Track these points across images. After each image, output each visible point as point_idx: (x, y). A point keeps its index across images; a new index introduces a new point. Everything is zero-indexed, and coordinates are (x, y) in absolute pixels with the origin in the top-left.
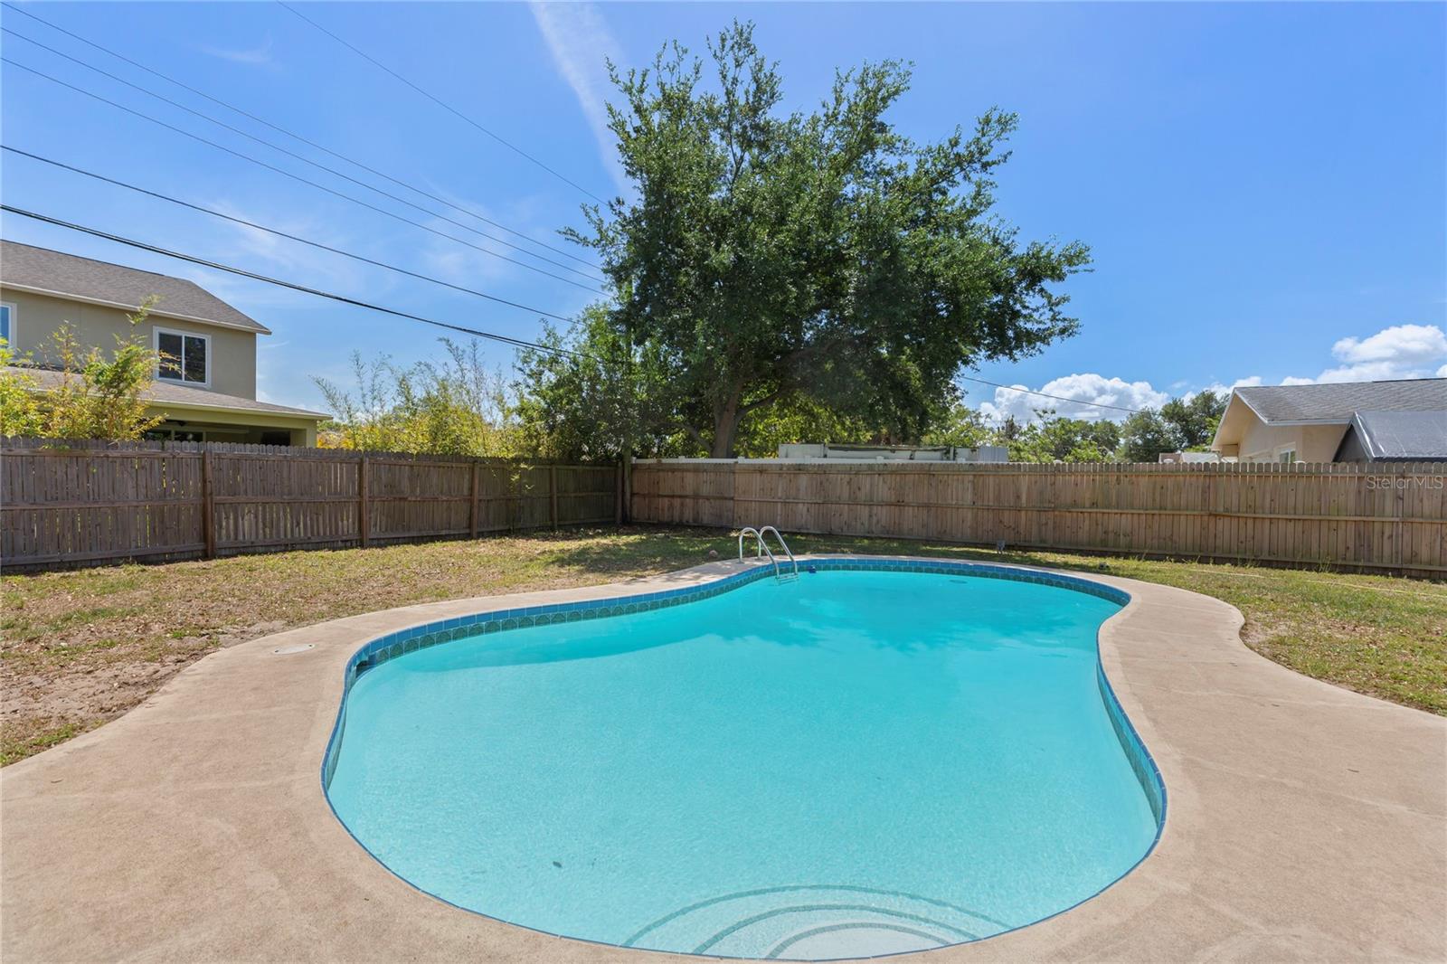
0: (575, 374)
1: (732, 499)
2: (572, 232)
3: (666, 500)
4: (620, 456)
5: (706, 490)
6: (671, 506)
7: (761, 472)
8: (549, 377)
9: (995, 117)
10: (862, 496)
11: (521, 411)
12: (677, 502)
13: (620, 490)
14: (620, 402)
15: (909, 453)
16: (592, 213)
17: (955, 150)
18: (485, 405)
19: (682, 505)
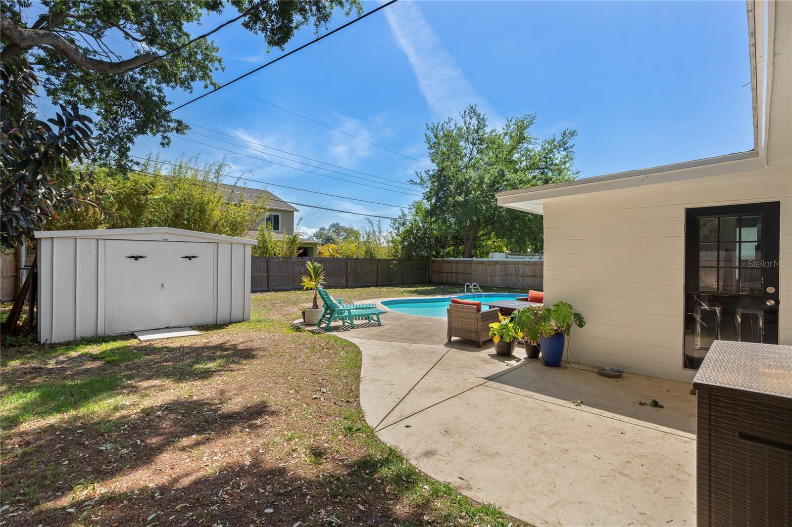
0: (411, 228)
1: (471, 274)
2: (412, 181)
3: (445, 274)
4: (428, 257)
5: (461, 270)
6: (447, 277)
7: (482, 264)
8: (402, 229)
9: (568, 132)
10: (520, 273)
11: (393, 242)
12: (450, 275)
13: (427, 270)
14: (428, 237)
15: (539, 257)
16: (419, 174)
17: (554, 143)
18: (382, 241)
19: (451, 276)
